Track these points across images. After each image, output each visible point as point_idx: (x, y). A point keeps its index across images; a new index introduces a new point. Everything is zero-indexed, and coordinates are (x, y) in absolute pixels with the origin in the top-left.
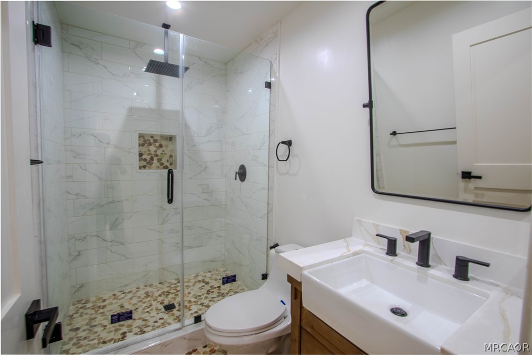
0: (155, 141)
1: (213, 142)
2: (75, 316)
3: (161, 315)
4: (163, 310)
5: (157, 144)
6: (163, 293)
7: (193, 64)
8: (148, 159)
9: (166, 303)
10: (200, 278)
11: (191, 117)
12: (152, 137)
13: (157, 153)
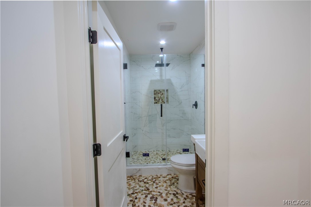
0: (161, 92)
1: (184, 91)
2: (133, 155)
3: (160, 161)
4: (162, 160)
5: (161, 93)
6: (163, 154)
7: (175, 58)
8: (158, 100)
9: (163, 158)
10: (178, 152)
11: (174, 81)
12: (159, 90)
13: (161, 97)
